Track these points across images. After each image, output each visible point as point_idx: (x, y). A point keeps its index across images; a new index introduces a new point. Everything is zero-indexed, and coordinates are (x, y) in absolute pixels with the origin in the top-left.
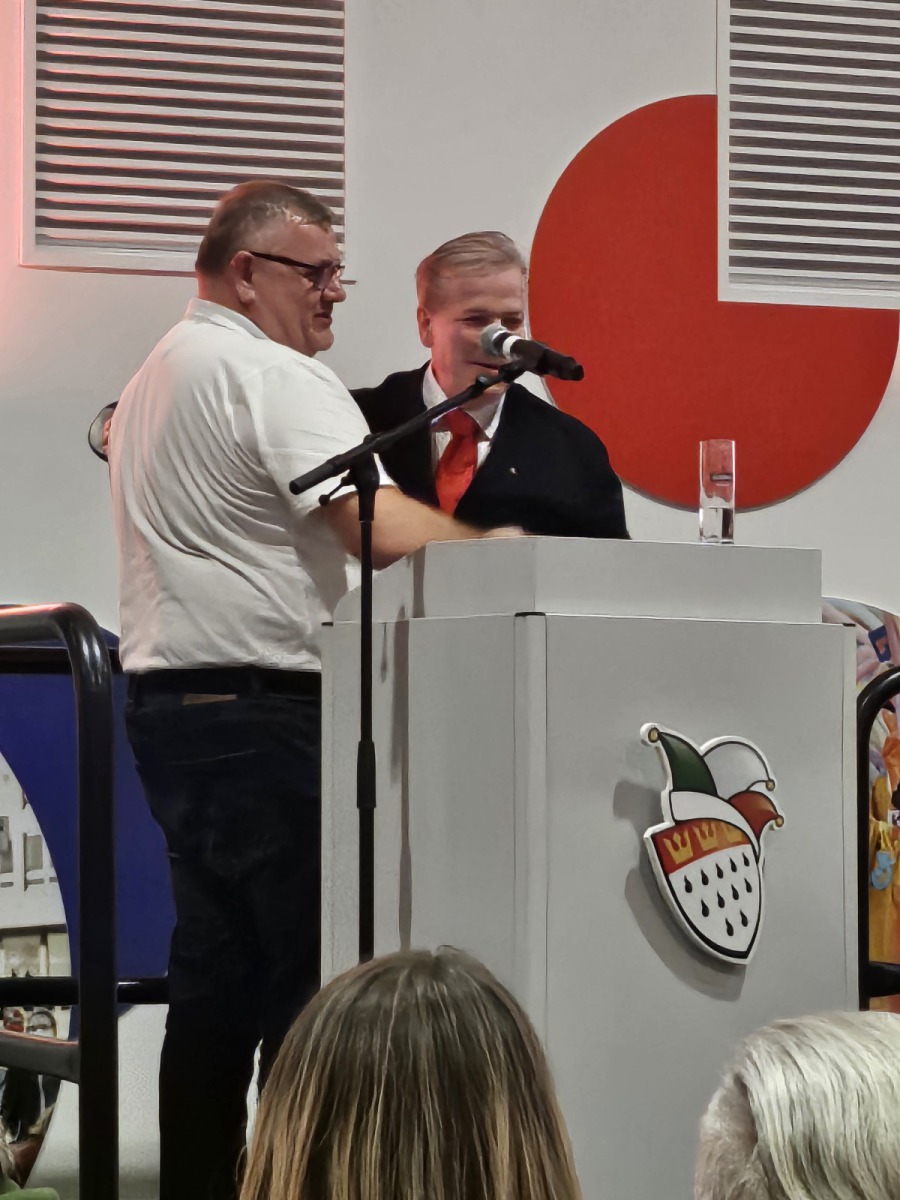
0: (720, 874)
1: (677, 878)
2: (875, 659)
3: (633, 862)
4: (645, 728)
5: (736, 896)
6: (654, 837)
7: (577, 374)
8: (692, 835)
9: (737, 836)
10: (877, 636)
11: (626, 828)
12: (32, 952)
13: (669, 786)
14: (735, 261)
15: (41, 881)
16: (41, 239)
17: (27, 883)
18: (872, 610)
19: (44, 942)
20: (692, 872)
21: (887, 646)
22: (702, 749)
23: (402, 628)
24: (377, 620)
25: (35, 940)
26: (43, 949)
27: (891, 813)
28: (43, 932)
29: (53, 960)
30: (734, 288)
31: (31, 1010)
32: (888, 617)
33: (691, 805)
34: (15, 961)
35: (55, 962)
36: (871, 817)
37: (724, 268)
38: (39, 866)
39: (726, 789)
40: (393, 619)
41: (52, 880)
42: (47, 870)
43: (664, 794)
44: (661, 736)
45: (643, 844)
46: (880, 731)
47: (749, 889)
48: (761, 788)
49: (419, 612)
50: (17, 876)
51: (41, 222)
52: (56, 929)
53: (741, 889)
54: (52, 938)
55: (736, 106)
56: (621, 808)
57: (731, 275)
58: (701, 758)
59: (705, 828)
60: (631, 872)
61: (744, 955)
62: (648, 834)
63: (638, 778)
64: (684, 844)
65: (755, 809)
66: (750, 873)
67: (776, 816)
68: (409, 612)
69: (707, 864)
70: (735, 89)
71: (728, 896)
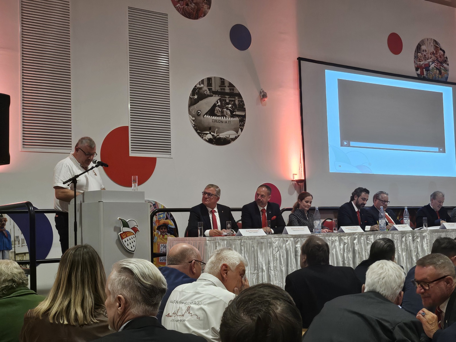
0: (130, 239)
1: (124, 240)
2: (154, 208)
3: (117, 238)
4: (118, 218)
5: (132, 242)
6: (120, 234)
7: (107, 166)
8: (126, 234)
9: (132, 234)
10: (154, 205)
11: (116, 233)
12: (23, 256)
13: (122, 227)
14: (132, 150)
15: (24, 246)
16: (23, 147)
17: (22, 246)
18: (153, 201)
19: (25, 255)
20: (126, 239)
21: (156, 207)
22: (127, 221)
23: (81, 204)
24: (77, 203)
25: (23, 255)
26: (25, 256)
27: (157, 231)
28: (25, 253)
29: (26, 258)
30: (131, 154)
31: (23, 265)
32: (156, 202)
33: (126, 229)
34: (20, 258)
35: (27, 258)
36: (153, 231)
37: (130, 151)
38: (24, 243)
39: (131, 226)
40: (79, 203)
41: (26, 245)
42: (25, 244)
43: (121, 228)
44: (121, 219)
45: (118, 235)
46: (155, 219)
47: (134, 241)
48: (136, 227)
49: (83, 202)
50: (20, 245)
51: (23, 145)
52: (27, 253)
53: (133, 242)
54: (26, 254)
55: (131, 128)
56: (115, 230)
57: (131, 152)
58: (127, 222)
59: (128, 232)
60: (117, 240)
61: (134, 251)
62: (119, 234)
63: (118, 226)
64: (125, 235)
65: (135, 230)
66: (135, 239)
67: (138, 231)
68: (82, 201)
69: (128, 238)
70: (131, 125)
71: (131, 243)
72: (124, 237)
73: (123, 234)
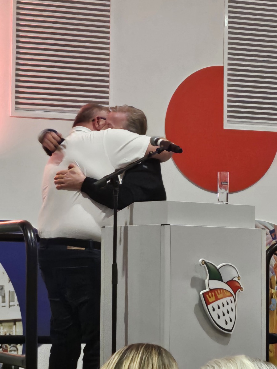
0: (223, 306)
1: (210, 307)
2: (271, 239)
3: (197, 302)
4: (201, 260)
5: (228, 312)
6: (203, 294)
7: (180, 151)
9: (229, 294)
10: (272, 232)
11: (194, 291)
12: (11, 327)
13: (208, 278)
14: (229, 117)
15: (14, 305)
16: (16, 108)
17: (10, 306)
18: (271, 224)
20: (215, 305)
21: (275, 235)
22: (218, 267)
23: (126, 229)
24: (118, 225)
25: (12, 323)
26: (14, 326)
28: (15, 321)
29: (17, 330)
30: (228, 125)
31: (10, 345)
32: (275, 226)
33: (215, 284)
36: (270, 288)
37: (225, 119)
38: (13, 301)
39: (226, 278)
40: (123, 226)
41: (17, 305)
42: (16, 302)
43: (206, 281)
44: (205, 263)
46: (273, 261)
47: (232, 310)
48: (236, 279)
49: (131, 223)
50: (7, 304)
51: (17, 103)
52: (18, 320)
53: (230, 310)
54: (17, 323)
55: (229, 70)
56: (193, 285)
57: (228, 121)
58: (218, 270)
59: (219, 291)
60: (196, 305)
61: (230, 331)
62: (201, 293)
63: (199, 276)
65: (234, 286)
66: (232, 305)
67: (240, 288)
68: (128, 223)
69: (219, 302)
70: (229, 64)
71: (226, 312)
72: (210, 300)
73: (210, 294)
